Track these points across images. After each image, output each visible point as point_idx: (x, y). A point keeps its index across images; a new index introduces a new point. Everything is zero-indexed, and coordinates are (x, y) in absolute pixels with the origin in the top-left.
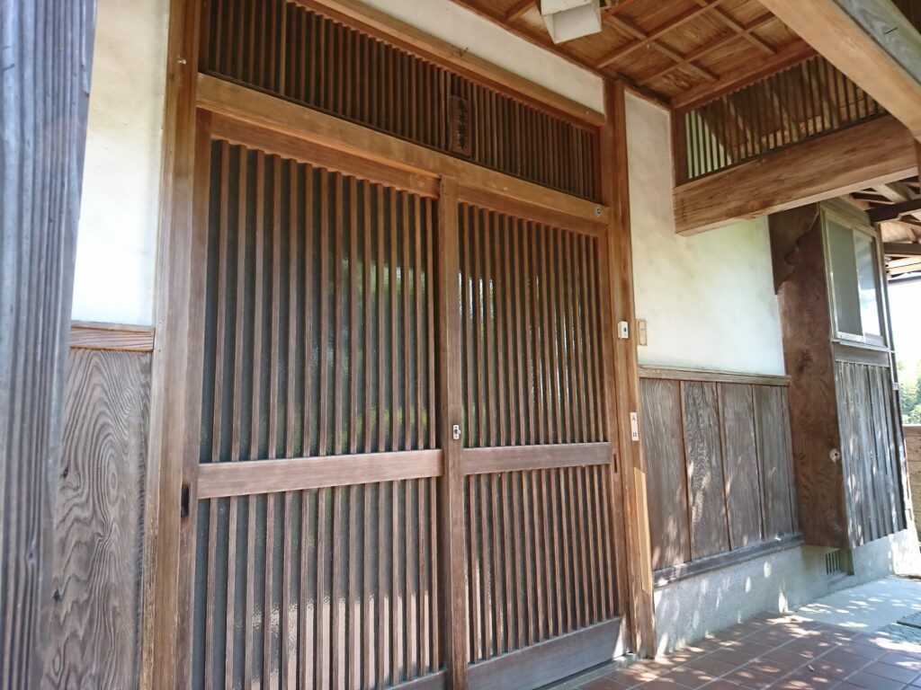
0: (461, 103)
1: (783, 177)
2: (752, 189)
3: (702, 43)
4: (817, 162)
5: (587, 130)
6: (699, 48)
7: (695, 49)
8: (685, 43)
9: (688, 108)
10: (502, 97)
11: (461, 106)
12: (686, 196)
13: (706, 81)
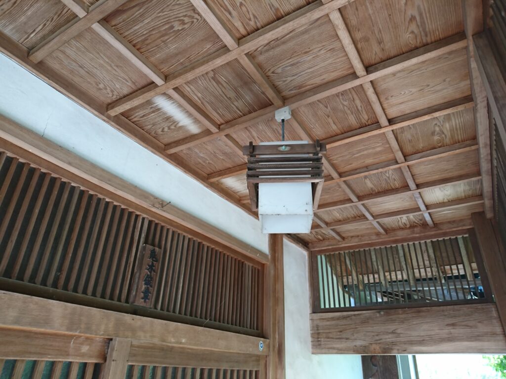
0: (153, 252)
1: (399, 331)
2: (373, 334)
3: (342, 220)
4: (425, 327)
5: (257, 267)
6: (339, 222)
7: (336, 222)
8: (330, 217)
9: (320, 252)
10: (194, 241)
11: (153, 255)
12: (321, 324)
13: (335, 239)
